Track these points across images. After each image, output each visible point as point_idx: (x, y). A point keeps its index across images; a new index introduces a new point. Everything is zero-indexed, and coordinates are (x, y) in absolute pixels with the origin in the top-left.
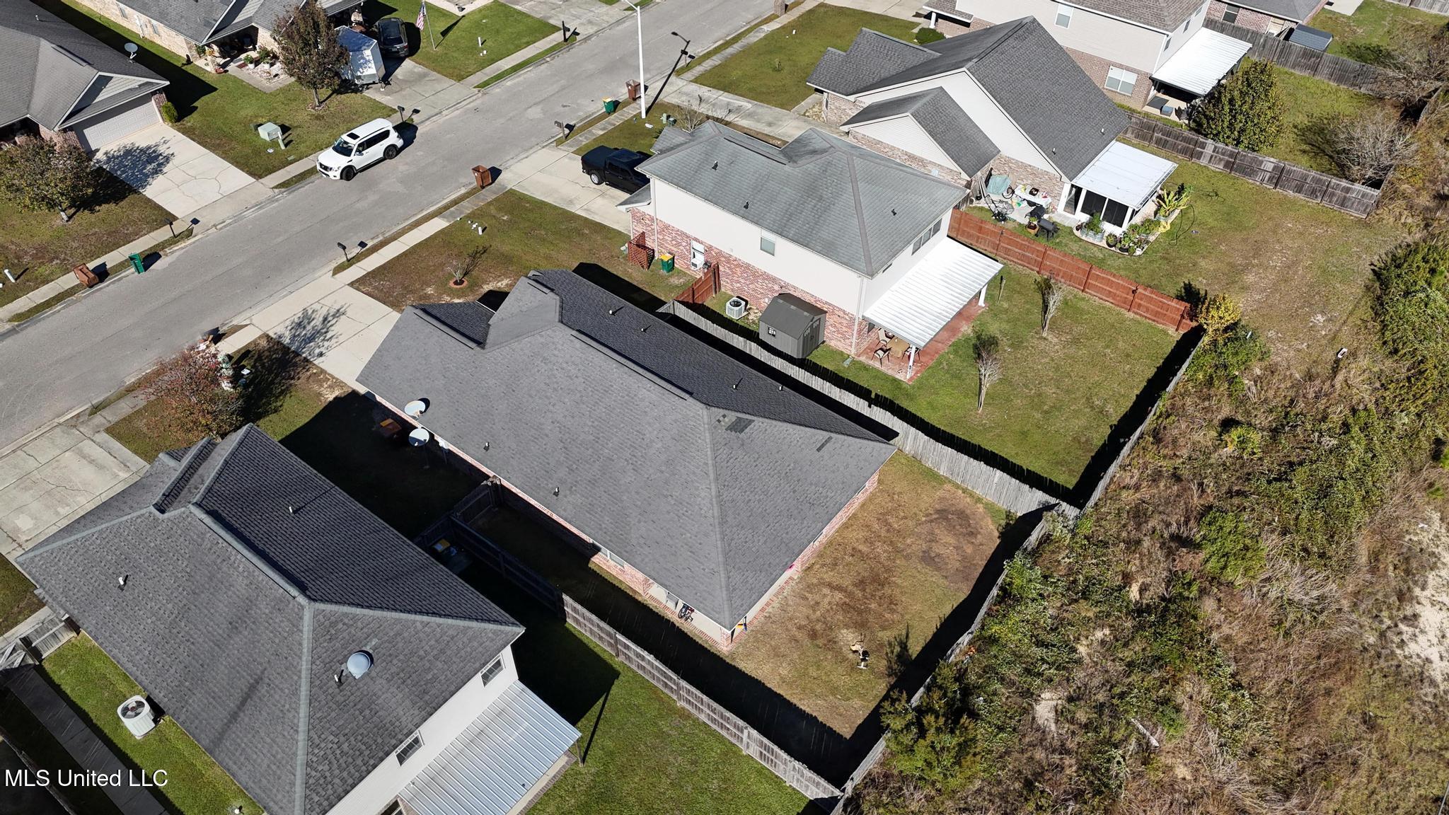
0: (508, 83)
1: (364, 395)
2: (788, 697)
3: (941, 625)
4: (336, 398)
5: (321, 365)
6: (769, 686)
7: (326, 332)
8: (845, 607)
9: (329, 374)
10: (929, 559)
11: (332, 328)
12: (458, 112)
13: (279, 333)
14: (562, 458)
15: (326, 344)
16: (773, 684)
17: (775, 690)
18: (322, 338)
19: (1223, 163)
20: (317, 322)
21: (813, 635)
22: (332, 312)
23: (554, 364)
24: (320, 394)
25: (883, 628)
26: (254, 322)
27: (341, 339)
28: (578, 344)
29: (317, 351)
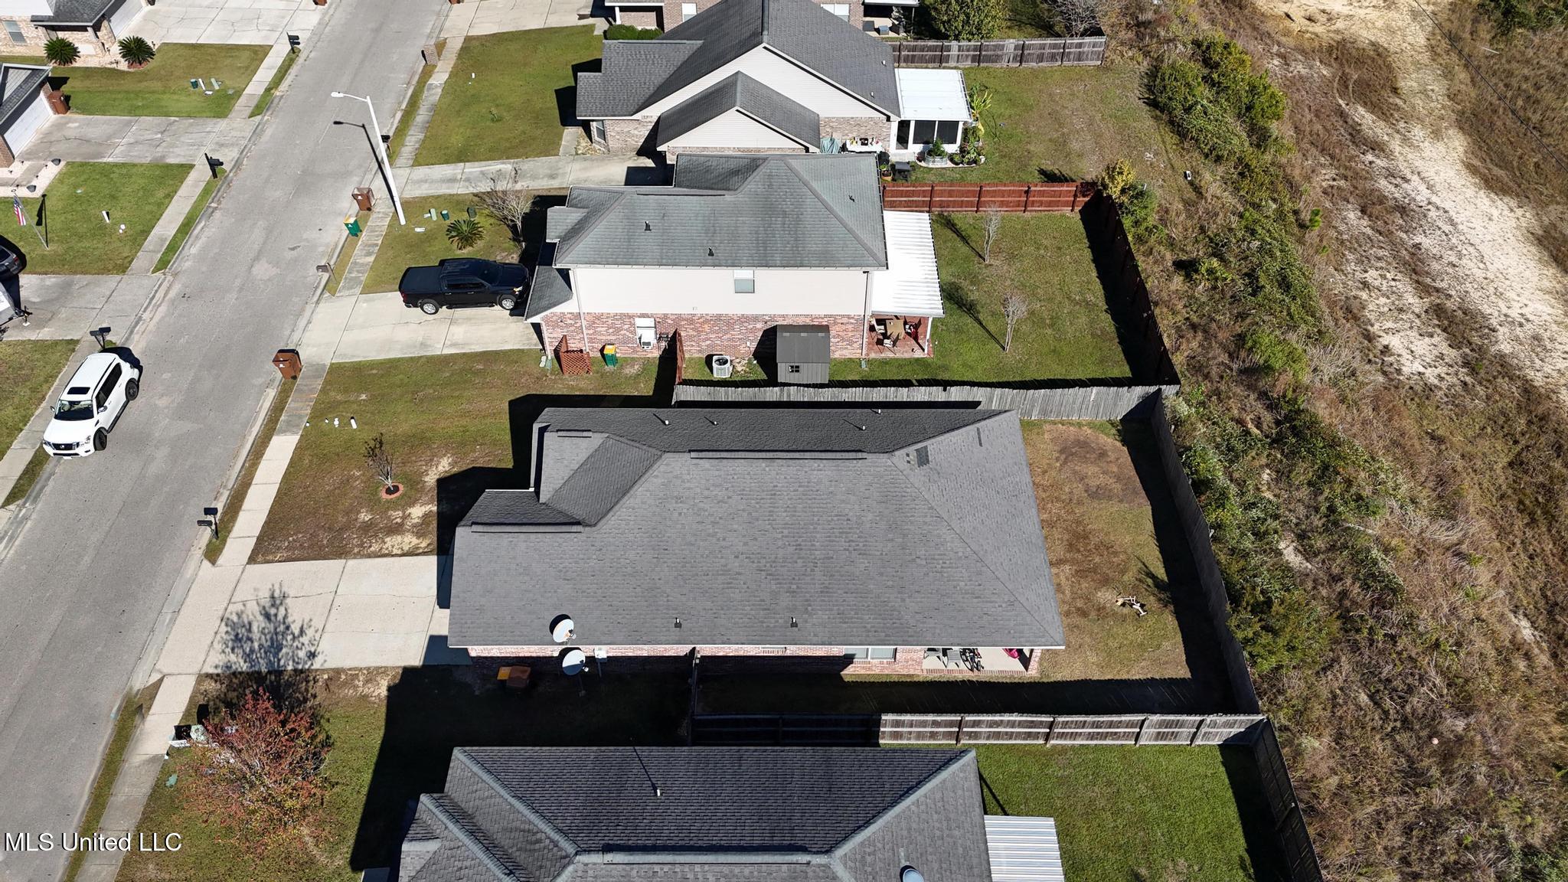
0: (192, 249)
1: (423, 666)
2: (1117, 677)
3: (1158, 541)
4: (389, 689)
5: (327, 666)
6: (1095, 678)
7: (288, 628)
8: (1081, 574)
9: (350, 669)
10: (1096, 494)
11: (290, 620)
12: (163, 309)
13: (221, 664)
14: (774, 587)
15: (304, 639)
16: (1096, 675)
17: (1102, 678)
18: (289, 637)
19: (970, 58)
20: (259, 623)
21: (1084, 614)
22: (267, 602)
23: (694, 498)
24: (365, 697)
25: (1123, 572)
26: (165, 671)
27: (318, 623)
28: (706, 464)
29: (302, 654)
